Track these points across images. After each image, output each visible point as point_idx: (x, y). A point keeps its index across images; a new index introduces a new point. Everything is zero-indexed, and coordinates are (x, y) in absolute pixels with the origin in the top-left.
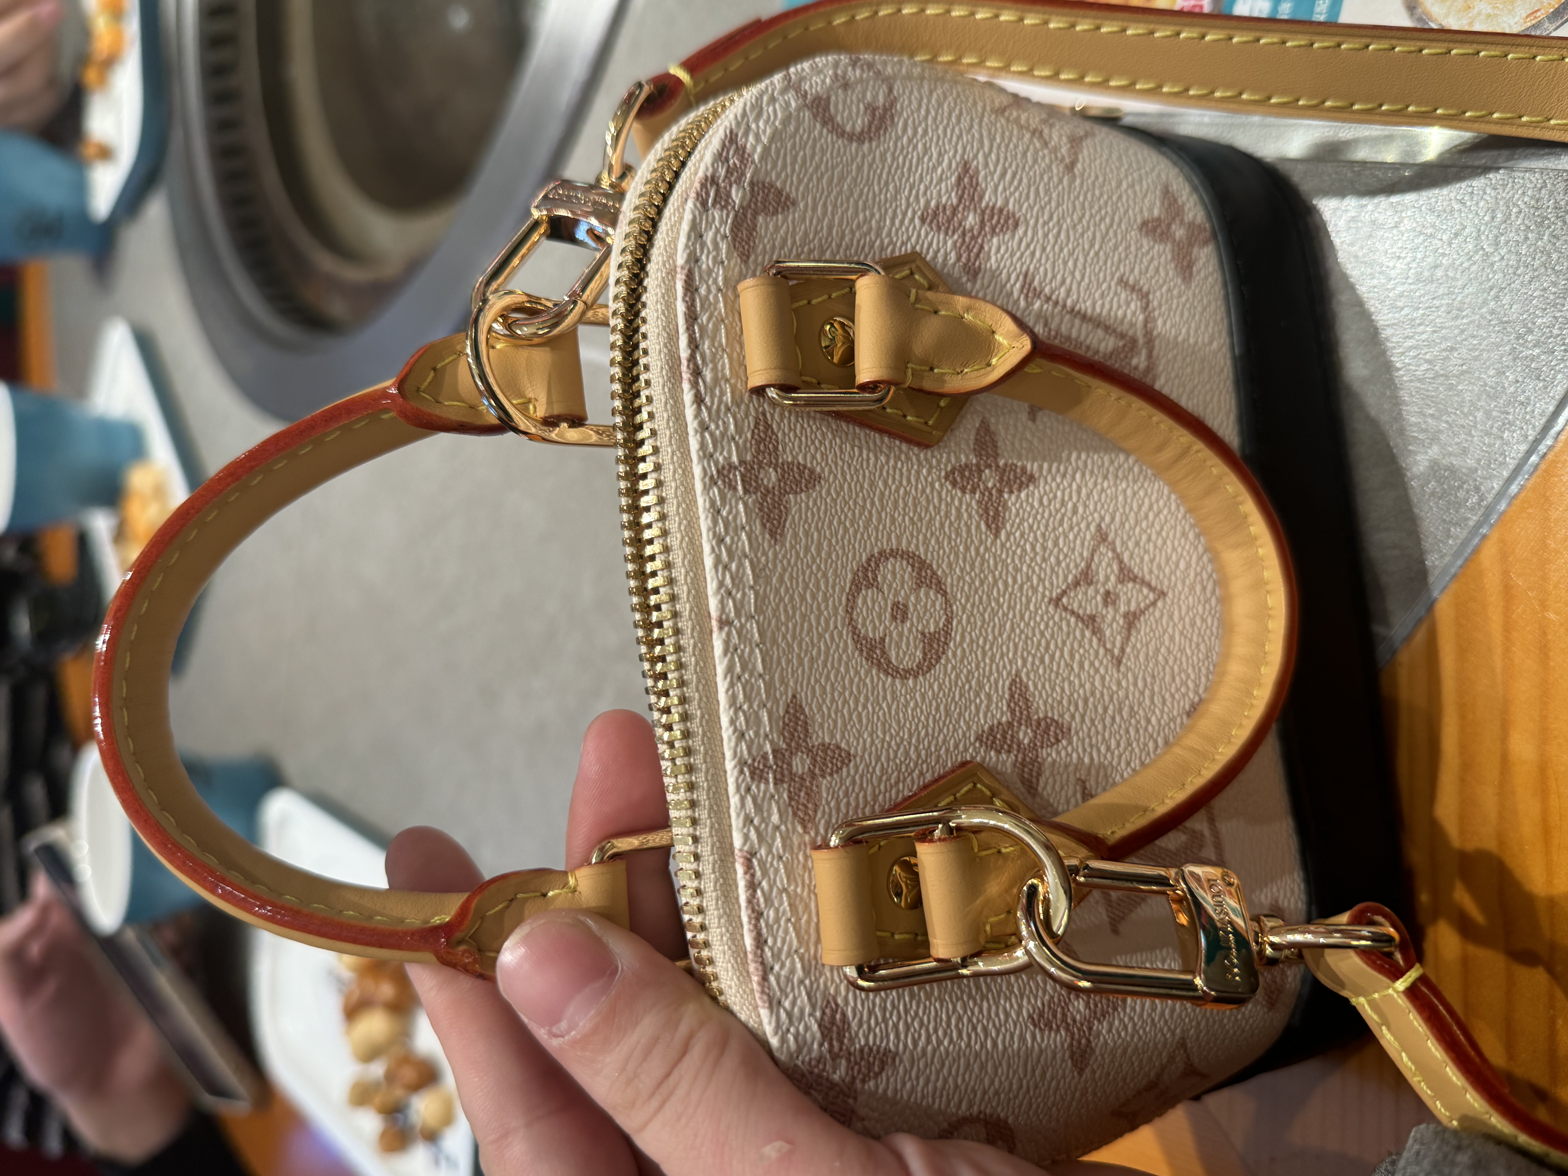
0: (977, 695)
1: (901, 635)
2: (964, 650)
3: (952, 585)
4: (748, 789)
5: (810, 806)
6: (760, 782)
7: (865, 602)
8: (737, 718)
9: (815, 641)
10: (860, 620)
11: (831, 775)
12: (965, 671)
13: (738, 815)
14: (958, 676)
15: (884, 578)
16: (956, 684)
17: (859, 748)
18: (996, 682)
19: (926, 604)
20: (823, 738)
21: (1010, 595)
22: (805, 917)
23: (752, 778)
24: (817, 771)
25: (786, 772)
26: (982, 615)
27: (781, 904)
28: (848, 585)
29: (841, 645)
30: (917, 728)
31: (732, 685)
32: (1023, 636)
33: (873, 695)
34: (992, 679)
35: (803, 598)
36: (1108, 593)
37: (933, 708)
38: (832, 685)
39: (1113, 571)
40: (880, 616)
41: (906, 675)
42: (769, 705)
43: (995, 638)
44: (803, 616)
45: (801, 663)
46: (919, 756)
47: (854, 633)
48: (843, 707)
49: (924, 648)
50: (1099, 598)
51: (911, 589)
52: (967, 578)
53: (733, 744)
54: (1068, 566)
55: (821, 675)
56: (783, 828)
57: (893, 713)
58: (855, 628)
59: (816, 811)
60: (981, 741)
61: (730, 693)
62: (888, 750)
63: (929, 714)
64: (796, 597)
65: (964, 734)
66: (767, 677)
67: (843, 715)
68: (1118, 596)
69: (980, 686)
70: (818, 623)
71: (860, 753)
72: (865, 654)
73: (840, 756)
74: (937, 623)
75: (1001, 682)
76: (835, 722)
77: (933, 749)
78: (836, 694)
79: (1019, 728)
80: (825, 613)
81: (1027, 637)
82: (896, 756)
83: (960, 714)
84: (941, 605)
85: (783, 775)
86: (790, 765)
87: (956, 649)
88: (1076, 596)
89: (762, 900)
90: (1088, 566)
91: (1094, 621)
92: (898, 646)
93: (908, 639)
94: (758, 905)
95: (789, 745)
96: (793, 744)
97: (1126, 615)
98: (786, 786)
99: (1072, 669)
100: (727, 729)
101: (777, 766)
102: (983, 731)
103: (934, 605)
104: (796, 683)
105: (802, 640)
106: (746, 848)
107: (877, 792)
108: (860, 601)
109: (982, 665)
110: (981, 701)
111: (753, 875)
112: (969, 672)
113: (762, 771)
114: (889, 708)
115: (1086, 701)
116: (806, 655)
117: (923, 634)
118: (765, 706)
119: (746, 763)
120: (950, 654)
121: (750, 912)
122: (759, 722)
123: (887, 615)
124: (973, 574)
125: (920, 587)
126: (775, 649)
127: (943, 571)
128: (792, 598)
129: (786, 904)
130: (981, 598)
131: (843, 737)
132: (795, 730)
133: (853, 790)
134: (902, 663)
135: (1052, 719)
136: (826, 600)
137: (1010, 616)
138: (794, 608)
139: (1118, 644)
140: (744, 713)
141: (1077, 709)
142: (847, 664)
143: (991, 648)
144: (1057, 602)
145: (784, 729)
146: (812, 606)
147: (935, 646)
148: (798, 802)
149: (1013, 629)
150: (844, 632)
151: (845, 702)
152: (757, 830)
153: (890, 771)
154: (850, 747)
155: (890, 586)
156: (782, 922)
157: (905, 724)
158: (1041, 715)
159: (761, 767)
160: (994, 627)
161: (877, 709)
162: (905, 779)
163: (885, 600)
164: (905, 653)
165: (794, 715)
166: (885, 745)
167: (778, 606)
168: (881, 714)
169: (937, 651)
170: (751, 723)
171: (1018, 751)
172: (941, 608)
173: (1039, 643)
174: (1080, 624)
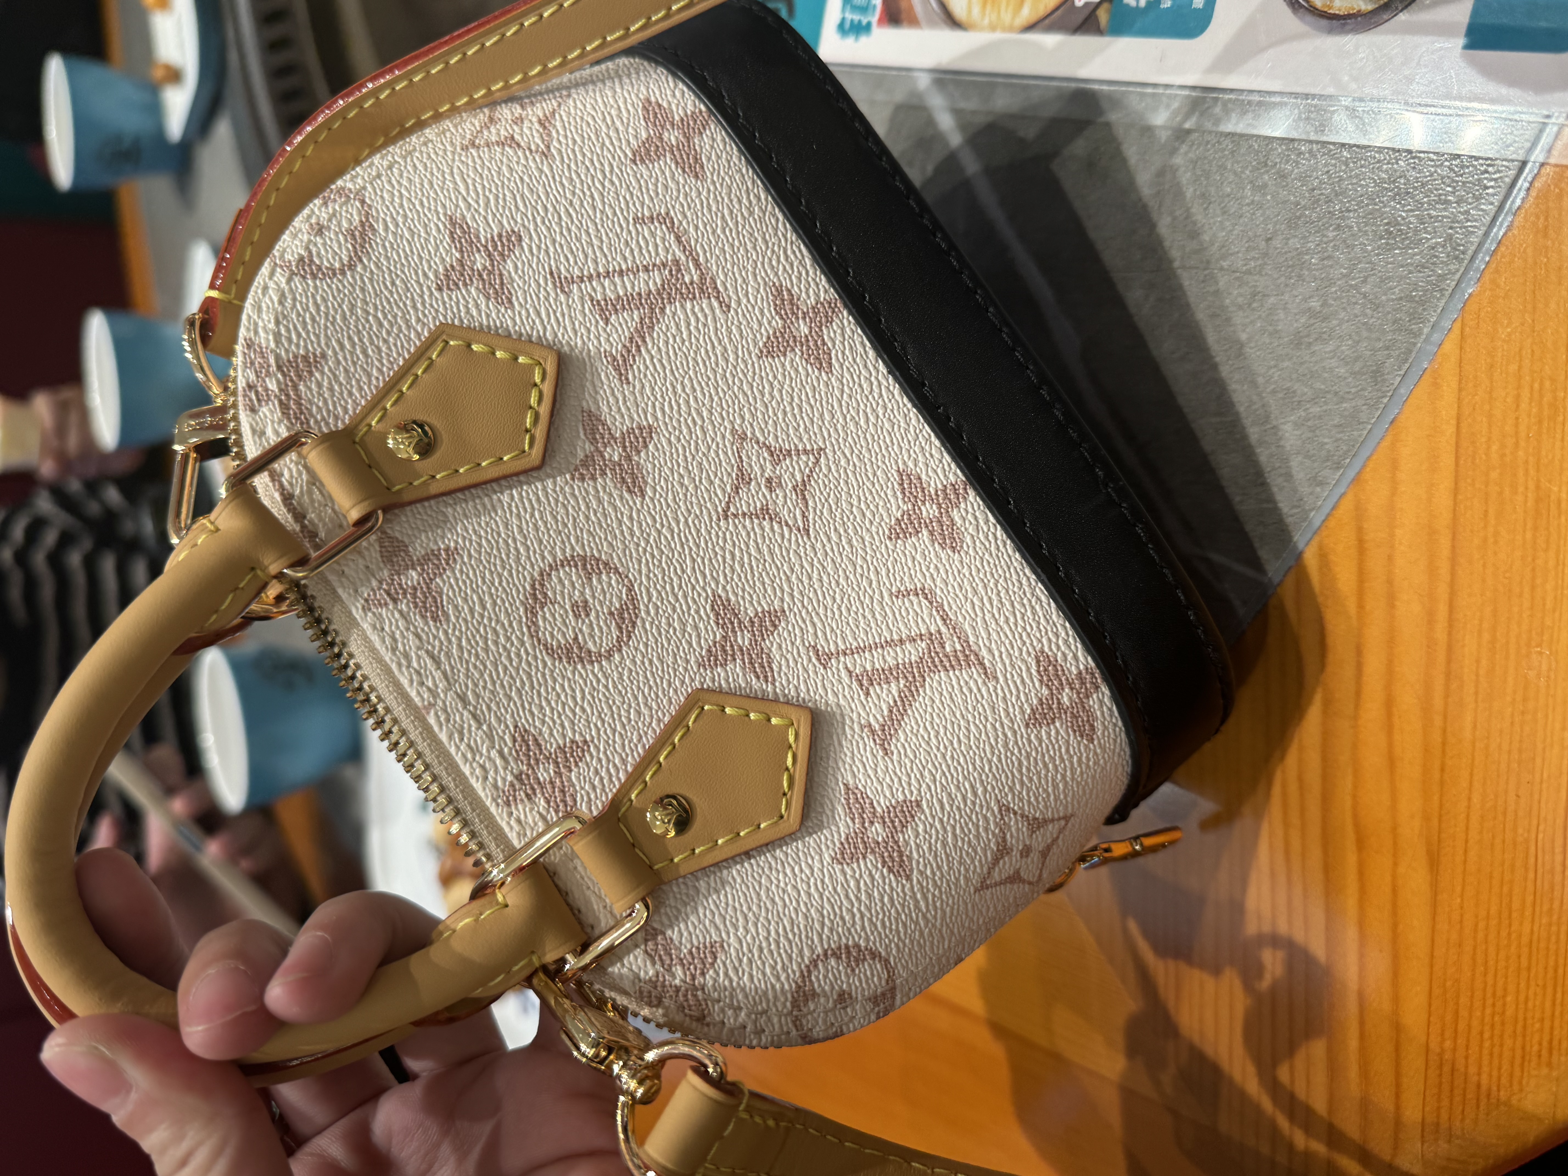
0: (684, 631)
1: (590, 626)
2: (655, 604)
3: (620, 560)
4: (511, 814)
6: (516, 804)
7: (544, 619)
8: (474, 769)
9: (514, 675)
10: (548, 636)
11: (576, 765)
12: (663, 620)
14: (659, 628)
15: (554, 591)
16: (660, 634)
17: (593, 733)
18: (698, 612)
19: (603, 589)
20: (557, 743)
21: (679, 535)
23: (509, 804)
24: (562, 770)
25: (535, 785)
26: (660, 566)
28: (523, 616)
29: (540, 664)
30: (639, 688)
32: (706, 561)
33: (586, 685)
34: (692, 612)
35: (487, 650)
36: (769, 480)
37: (647, 665)
38: (546, 699)
39: (764, 459)
40: (564, 623)
41: (609, 654)
42: (496, 745)
43: (680, 578)
44: (495, 663)
45: (510, 699)
46: (651, 708)
47: (547, 649)
48: (564, 709)
49: (617, 623)
50: (763, 489)
51: (583, 585)
52: (631, 546)
54: (721, 480)
55: (532, 697)
57: (611, 689)
58: (546, 645)
60: (704, 666)
62: (620, 720)
63: (645, 673)
64: (480, 653)
65: (686, 669)
66: (484, 726)
67: (567, 716)
68: (779, 477)
69: (684, 624)
70: (511, 661)
71: (595, 735)
72: (564, 660)
73: (578, 747)
74: (620, 598)
75: (702, 609)
76: (562, 725)
77: (662, 696)
78: (553, 704)
79: (735, 636)
80: (513, 649)
81: (710, 560)
82: (630, 720)
83: (675, 656)
85: (533, 789)
86: (536, 778)
87: (647, 607)
88: (741, 499)
90: (740, 469)
91: (768, 509)
92: (592, 636)
93: (598, 625)
95: (529, 765)
96: (532, 762)
97: (795, 488)
98: (539, 795)
99: (765, 560)
101: (525, 785)
103: (610, 585)
104: (512, 716)
105: (502, 681)
107: (624, 756)
108: (540, 622)
109: (678, 606)
110: (690, 635)
112: (668, 619)
113: (514, 795)
114: (606, 687)
115: (788, 579)
116: (511, 690)
118: (493, 747)
119: (499, 796)
120: (643, 614)
122: (493, 761)
123: (571, 618)
124: (635, 539)
125: (590, 579)
126: (481, 702)
127: (606, 553)
128: (477, 656)
130: (652, 554)
131: (574, 731)
132: (529, 750)
133: (602, 766)
134: (601, 646)
135: (763, 612)
136: (508, 639)
137: (687, 552)
138: (482, 662)
139: (799, 517)
140: (478, 762)
141: (782, 591)
142: (552, 676)
143: (680, 587)
144: (725, 515)
145: (518, 755)
146: (498, 652)
147: (626, 616)
148: (556, 801)
149: (694, 561)
150: (538, 653)
151: (564, 705)
153: (629, 734)
154: (584, 737)
155: (562, 594)
157: (626, 692)
158: (752, 615)
159: (512, 792)
160: (675, 569)
161: (595, 694)
162: (646, 733)
163: (562, 607)
164: (601, 638)
165: (523, 740)
166: (616, 717)
167: (467, 669)
168: (600, 696)
169: (630, 619)
170: (487, 766)
171: (743, 655)
172: (618, 583)
173: (724, 558)
174: (756, 521)
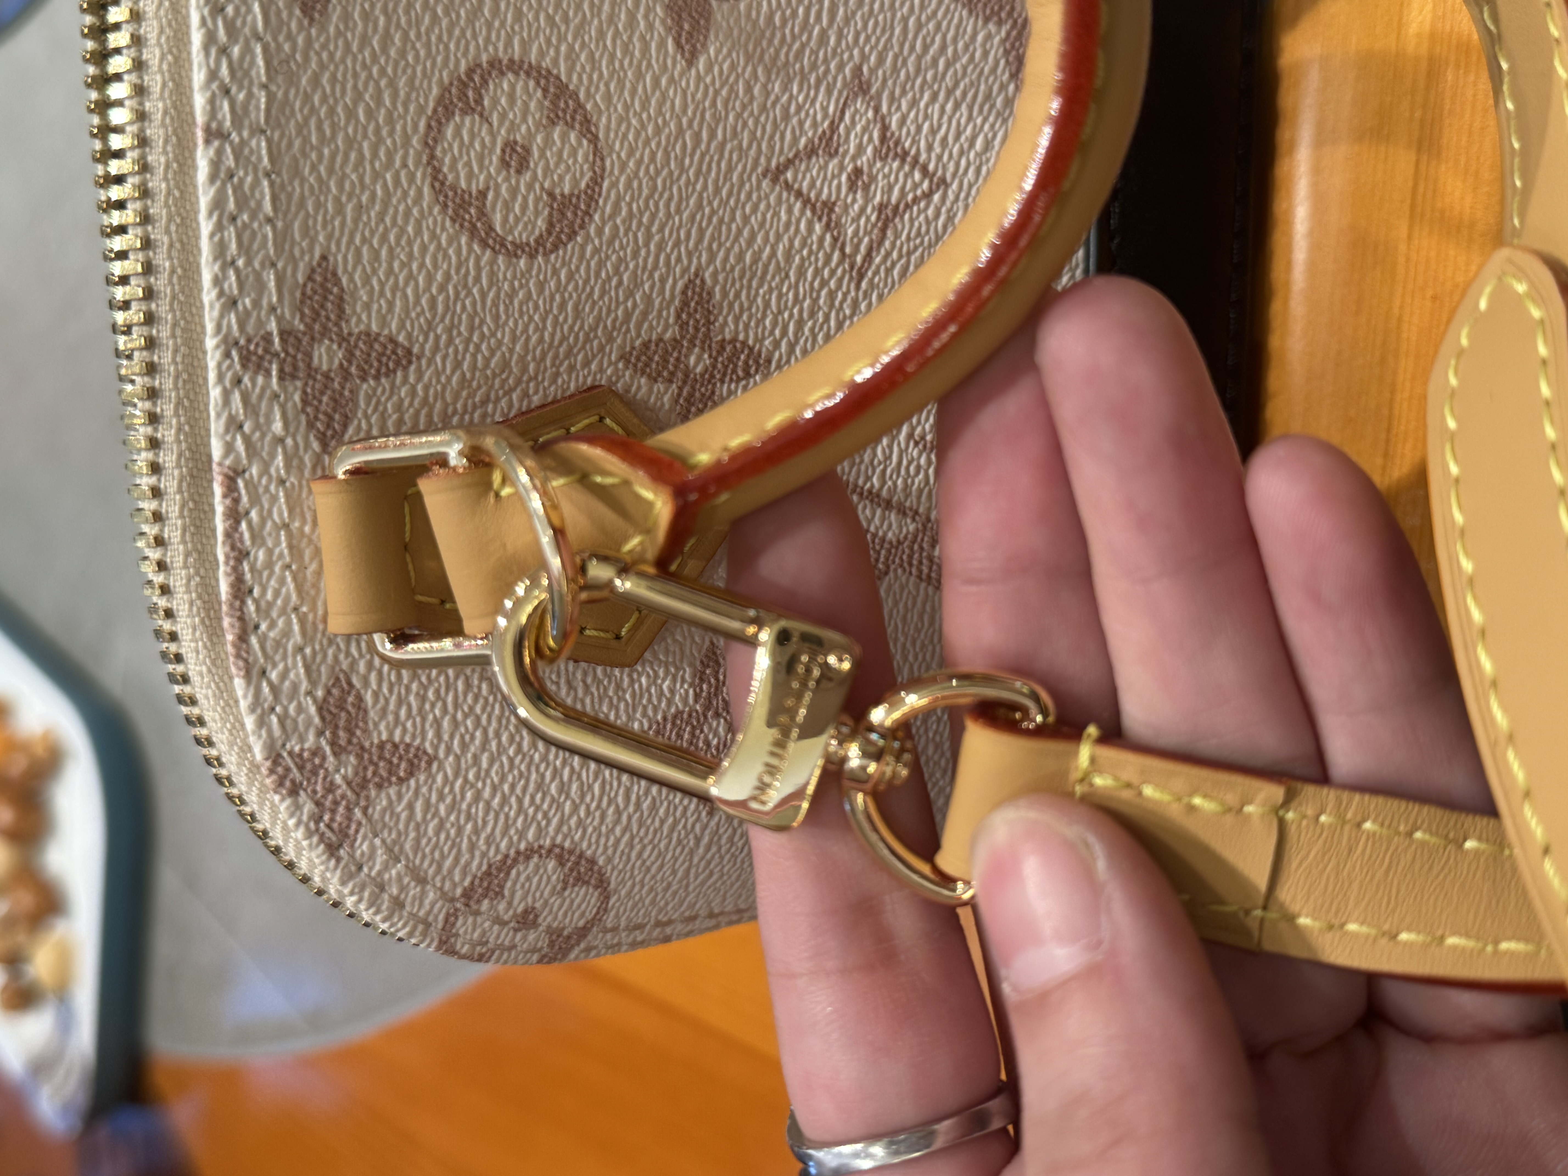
0: (630, 294)
1: (514, 191)
2: (616, 228)
3: (608, 128)
4: (239, 381)
5: (337, 417)
6: (256, 373)
7: (458, 133)
8: (225, 277)
9: (367, 180)
10: (447, 160)
11: (377, 378)
12: (614, 258)
13: (218, 415)
14: (601, 264)
15: (495, 101)
16: (598, 275)
17: (428, 347)
18: (663, 281)
19: (560, 152)
20: (369, 325)
21: (703, 155)
22: (313, 567)
23: (244, 366)
24: (353, 370)
25: (301, 364)
26: (653, 179)
27: (278, 543)
28: (431, 105)
29: (412, 193)
30: (525, 330)
31: (219, 227)
32: (715, 220)
33: (458, 272)
34: (656, 275)
35: (351, 114)
36: (858, 172)
37: (555, 305)
38: (391, 250)
39: (871, 139)
40: (481, 159)
41: (515, 251)
42: (280, 265)
43: (669, 215)
44: (350, 142)
45: (340, 209)
46: (525, 370)
47: (435, 178)
48: (406, 284)
49: (550, 215)
50: (844, 178)
51: (538, 125)
52: (634, 122)
53: (216, 313)
54: (801, 123)
55: (372, 233)
56: (289, 441)
57: (489, 303)
58: (437, 171)
59: (345, 426)
60: (628, 361)
61: (216, 238)
62: (474, 356)
63: (547, 312)
64: (339, 109)
65: (602, 348)
66: (280, 224)
67: (405, 296)
68: (873, 179)
69: (636, 283)
70: (375, 155)
71: (427, 353)
72: (450, 212)
73: (394, 352)
74: (575, 182)
75: (670, 281)
76: (391, 305)
77: (548, 363)
78: (396, 265)
79: (690, 350)
80: (389, 142)
81: (721, 221)
82: (487, 365)
83: (599, 319)
84: (586, 156)
85: (295, 367)
86: (309, 355)
87: (604, 223)
88: (808, 169)
89: (247, 536)
90: (833, 127)
91: (832, 210)
92: (508, 207)
93: (525, 199)
94: (241, 540)
95: (309, 327)
96: (317, 327)
97: (881, 207)
98: (299, 384)
99: (787, 276)
100: (209, 292)
101: (287, 353)
102: (633, 348)
103: (574, 153)
104: (329, 238)
105: (344, 176)
106: (228, 462)
107: (450, 410)
108: (449, 132)
109: (643, 252)
110: (635, 305)
111: (237, 501)
112: (620, 260)
113: (261, 358)
114: (484, 295)
115: (800, 324)
116: (349, 199)
117: (551, 195)
118: (273, 265)
119: (236, 343)
120: (592, 230)
121: (228, 549)
122: (261, 286)
123: (494, 159)
124: (644, 116)
125: (553, 124)
126: (296, 183)
127: (596, 104)
128: (332, 111)
129: (284, 545)
130: (653, 155)
131: (402, 326)
132: (322, 306)
133: (411, 404)
134: (511, 232)
135: (744, 343)
136: (390, 121)
137: (699, 187)
138: (334, 126)
139: (863, 249)
140: (238, 272)
141: (784, 333)
142: (418, 223)
143: (661, 230)
144: (776, 175)
145: (302, 302)
146: (365, 129)
147: (569, 215)
148: (317, 409)
149: (700, 206)
150: (419, 175)
151: (410, 277)
152: (247, 440)
153: (475, 384)
154: (412, 344)
155: (503, 116)
156: (277, 569)
157: (506, 323)
158: (728, 337)
159: (260, 351)
160: (670, 199)
161: (463, 295)
162: (498, 400)
163: (493, 135)
164: (517, 220)
165: (322, 285)
166: (471, 348)
167: (306, 120)
168: (468, 302)
169: (572, 223)
170: (247, 287)
171: (685, 382)
172: (586, 160)
173: (740, 232)
174: (808, 213)
